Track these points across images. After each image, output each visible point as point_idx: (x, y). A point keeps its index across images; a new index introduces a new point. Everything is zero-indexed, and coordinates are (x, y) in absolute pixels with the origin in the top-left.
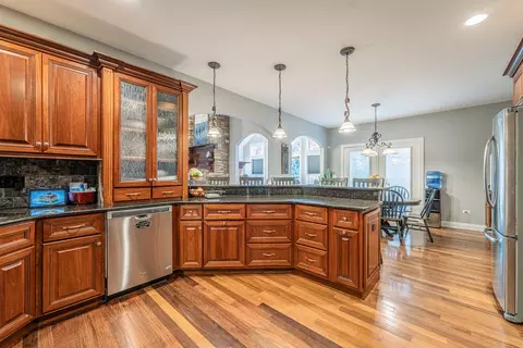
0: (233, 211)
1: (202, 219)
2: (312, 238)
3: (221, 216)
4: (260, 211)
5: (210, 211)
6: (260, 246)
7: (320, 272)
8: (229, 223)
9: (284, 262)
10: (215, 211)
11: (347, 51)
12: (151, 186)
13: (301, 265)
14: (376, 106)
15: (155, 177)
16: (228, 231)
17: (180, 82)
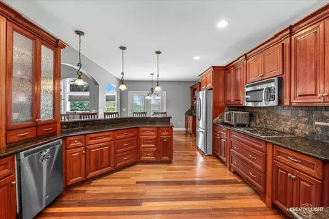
0: (106, 136)
1: (85, 145)
2: (148, 143)
3: (98, 141)
4: (122, 134)
5: (91, 139)
6: (121, 154)
7: (153, 158)
8: (104, 144)
9: (133, 160)
10: (94, 138)
11: (158, 53)
12: (36, 126)
13: (143, 158)
14: (152, 74)
15: (40, 118)
16: (102, 150)
17: (58, 41)
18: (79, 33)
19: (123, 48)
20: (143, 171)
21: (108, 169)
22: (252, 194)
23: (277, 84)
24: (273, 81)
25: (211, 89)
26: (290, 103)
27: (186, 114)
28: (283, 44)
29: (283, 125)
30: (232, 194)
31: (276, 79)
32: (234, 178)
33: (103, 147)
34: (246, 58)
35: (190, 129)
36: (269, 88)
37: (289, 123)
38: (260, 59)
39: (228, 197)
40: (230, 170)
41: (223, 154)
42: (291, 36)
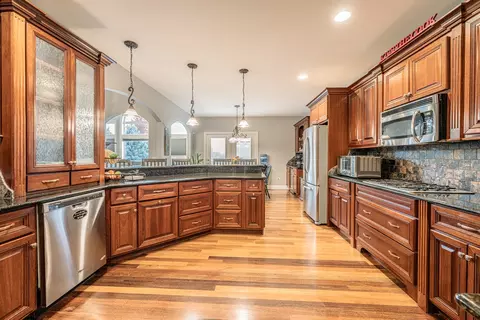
0: (167, 190)
1: (137, 201)
2: (229, 203)
3: (156, 196)
4: (190, 187)
5: (146, 192)
6: (189, 216)
7: (236, 225)
8: (164, 201)
9: (207, 226)
10: (151, 191)
11: (244, 71)
12: (70, 170)
13: (221, 225)
14: (237, 106)
15: (75, 159)
16: (162, 209)
17: (100, 54)
18: (130, 44)
19: (192, 66)
20: (221, 242)
21: (171, 237)
22: (392, 286)
23: (437, 106)
24: (430, 101)
25: (326, 124)
26: (462, 135)
27: (288, 164)
28: (449, 39)
29: (449, 176)
30: (357, 283)
31: (435, 98)
32: (361, 259)
33: (162, 204)
34: (382, 70)
35: (294, 187)
36: (422, 114)
37: (459, 172)
38: (406, 68)
39: (350, 287)
40: (355, 247)
41: (344, 222)
42: (463, 22)
